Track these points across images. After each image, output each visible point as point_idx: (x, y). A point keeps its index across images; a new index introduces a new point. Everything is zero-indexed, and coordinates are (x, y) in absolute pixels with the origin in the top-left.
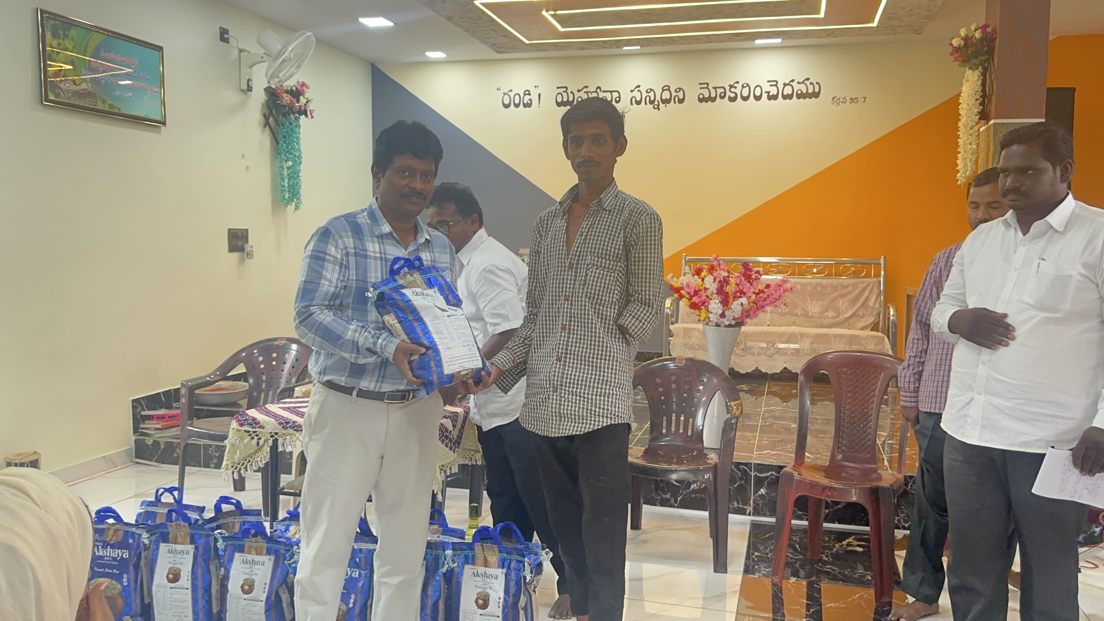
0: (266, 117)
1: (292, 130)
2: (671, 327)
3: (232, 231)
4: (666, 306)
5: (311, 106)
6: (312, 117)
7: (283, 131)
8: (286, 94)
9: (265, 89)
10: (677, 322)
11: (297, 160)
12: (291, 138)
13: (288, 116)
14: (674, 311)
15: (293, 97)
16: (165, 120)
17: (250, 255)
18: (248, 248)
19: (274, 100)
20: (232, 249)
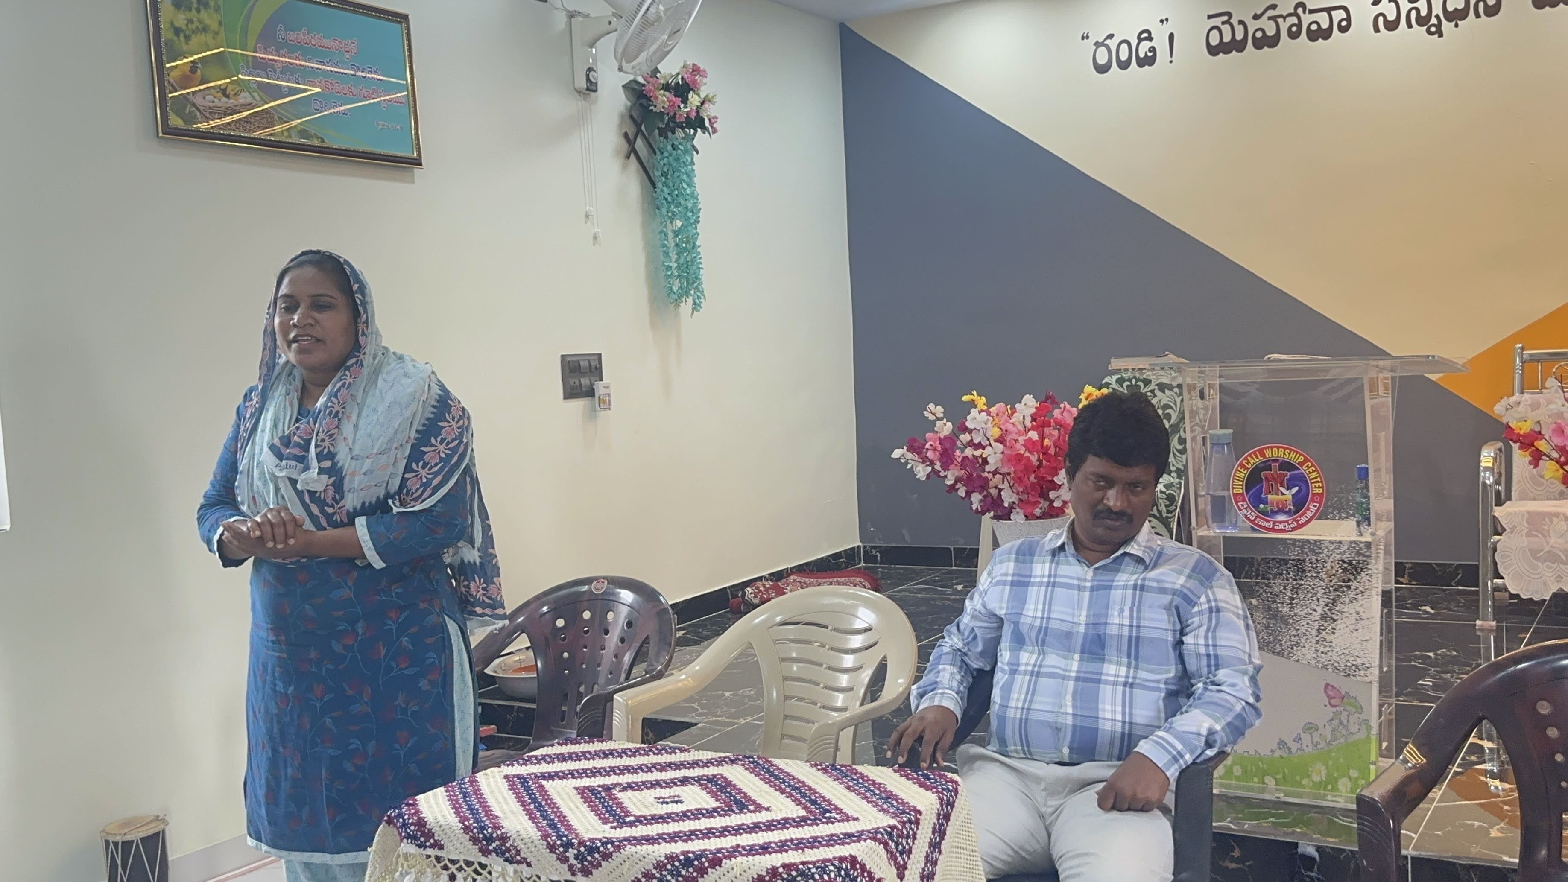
0: (630, 141)
1: (677, 160)
2: (1498, 512)
3: (569, 359)
4: (1483, 464)
5: (710, 111)
6: (715, 131)
7: (662, 163)
8: (662, 92)
9: (624, 86)
10: (1509, 498)
11: (692, 216)
12: (677, 174)
13: (669, 134)
14: (1500, 474)
15: (676, 96)
16: (419, 155)
17: (605, 403)
18: (600, 388)
19: (641, 105)
20: (571, 393)
